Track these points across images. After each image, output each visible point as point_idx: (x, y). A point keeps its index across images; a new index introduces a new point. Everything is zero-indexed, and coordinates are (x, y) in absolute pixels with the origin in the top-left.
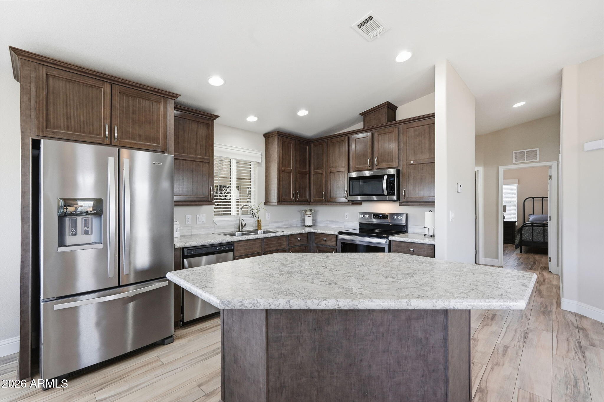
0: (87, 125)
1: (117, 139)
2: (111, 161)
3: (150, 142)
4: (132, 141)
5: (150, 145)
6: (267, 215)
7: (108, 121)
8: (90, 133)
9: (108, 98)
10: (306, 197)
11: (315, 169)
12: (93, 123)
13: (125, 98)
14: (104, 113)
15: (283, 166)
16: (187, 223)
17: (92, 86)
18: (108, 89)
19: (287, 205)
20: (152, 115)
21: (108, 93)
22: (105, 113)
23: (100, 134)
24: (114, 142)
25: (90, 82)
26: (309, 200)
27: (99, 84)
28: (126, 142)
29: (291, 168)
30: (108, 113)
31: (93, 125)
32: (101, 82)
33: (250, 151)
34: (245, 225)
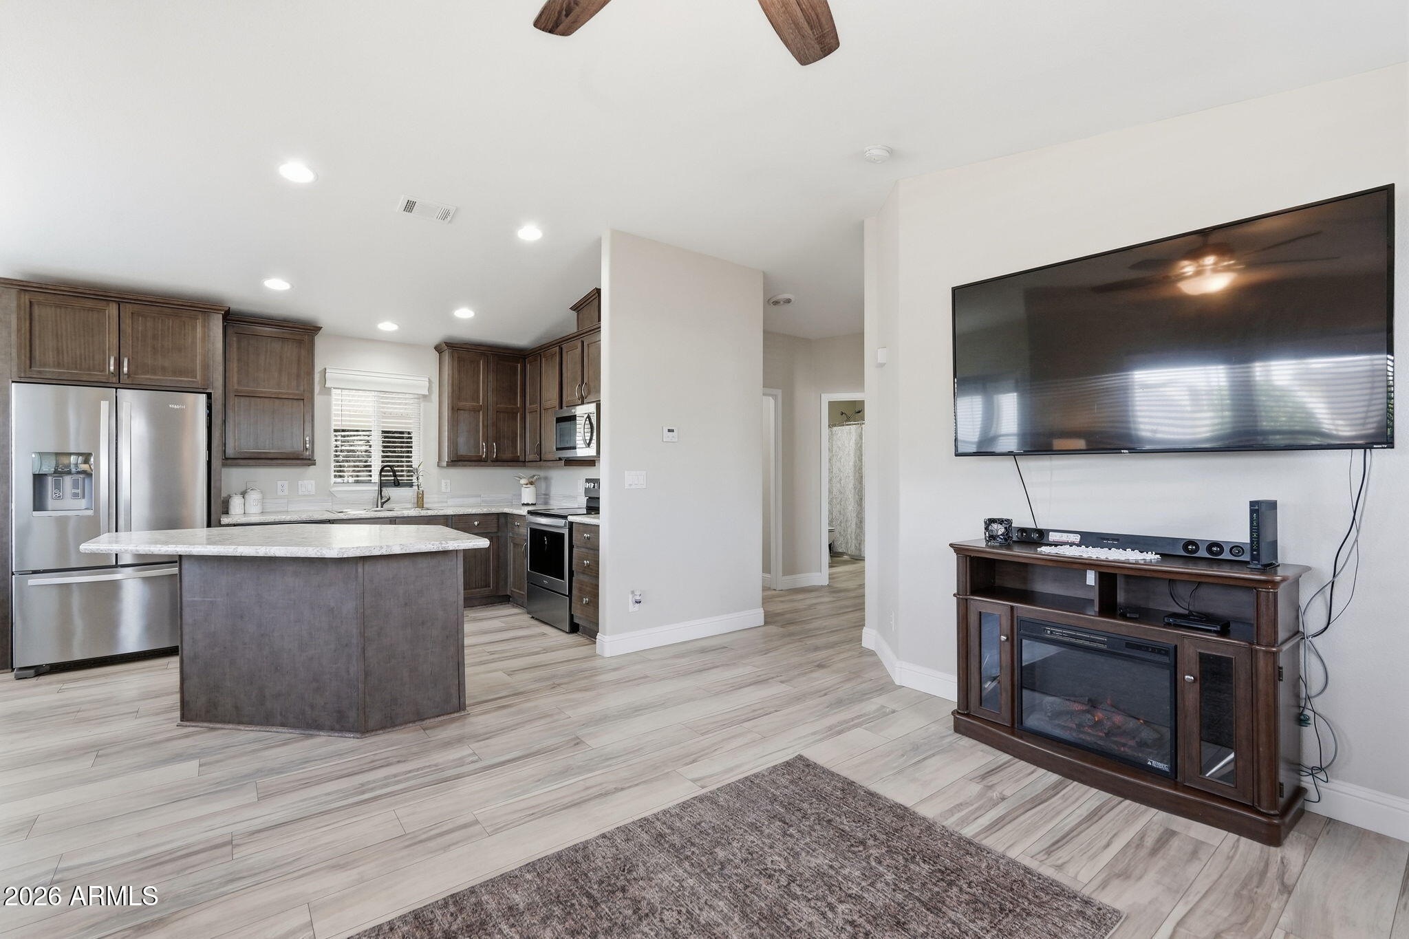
0: (85, 360)
1: (129, 374)
2: (105, 406)
3: (181, 375)
4: (152, 377)
5: (181, 381)
6: (443, 484)
7: (115, 353)
8: (89, 370)
9: (115, 321)
10: (517, 452)
11: (530, 404)
12: (93, 356)
13: (140, 319)
14: (109, 341)
15: (459, 399)
16: (280, 493)
17: (92, 310)
18: (114, 310)
19: (470, 466)
20: (184, 339)
21: (115, 316)
22: (111, 343)
23: (104, 370)
24: (124, 379)
25: (89, 304)
26: (522, 459)
27: (101, 305)
28: (142, 378)
29: (478, 402)
30: (115, 341)
31: (93, 360)
32: (105, 303)
33: (412, 378)
34: (389, 499)
